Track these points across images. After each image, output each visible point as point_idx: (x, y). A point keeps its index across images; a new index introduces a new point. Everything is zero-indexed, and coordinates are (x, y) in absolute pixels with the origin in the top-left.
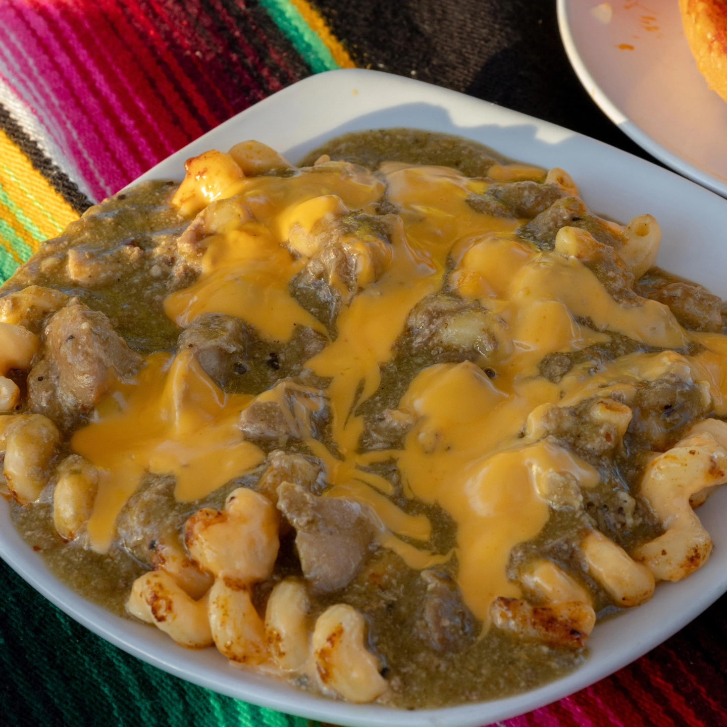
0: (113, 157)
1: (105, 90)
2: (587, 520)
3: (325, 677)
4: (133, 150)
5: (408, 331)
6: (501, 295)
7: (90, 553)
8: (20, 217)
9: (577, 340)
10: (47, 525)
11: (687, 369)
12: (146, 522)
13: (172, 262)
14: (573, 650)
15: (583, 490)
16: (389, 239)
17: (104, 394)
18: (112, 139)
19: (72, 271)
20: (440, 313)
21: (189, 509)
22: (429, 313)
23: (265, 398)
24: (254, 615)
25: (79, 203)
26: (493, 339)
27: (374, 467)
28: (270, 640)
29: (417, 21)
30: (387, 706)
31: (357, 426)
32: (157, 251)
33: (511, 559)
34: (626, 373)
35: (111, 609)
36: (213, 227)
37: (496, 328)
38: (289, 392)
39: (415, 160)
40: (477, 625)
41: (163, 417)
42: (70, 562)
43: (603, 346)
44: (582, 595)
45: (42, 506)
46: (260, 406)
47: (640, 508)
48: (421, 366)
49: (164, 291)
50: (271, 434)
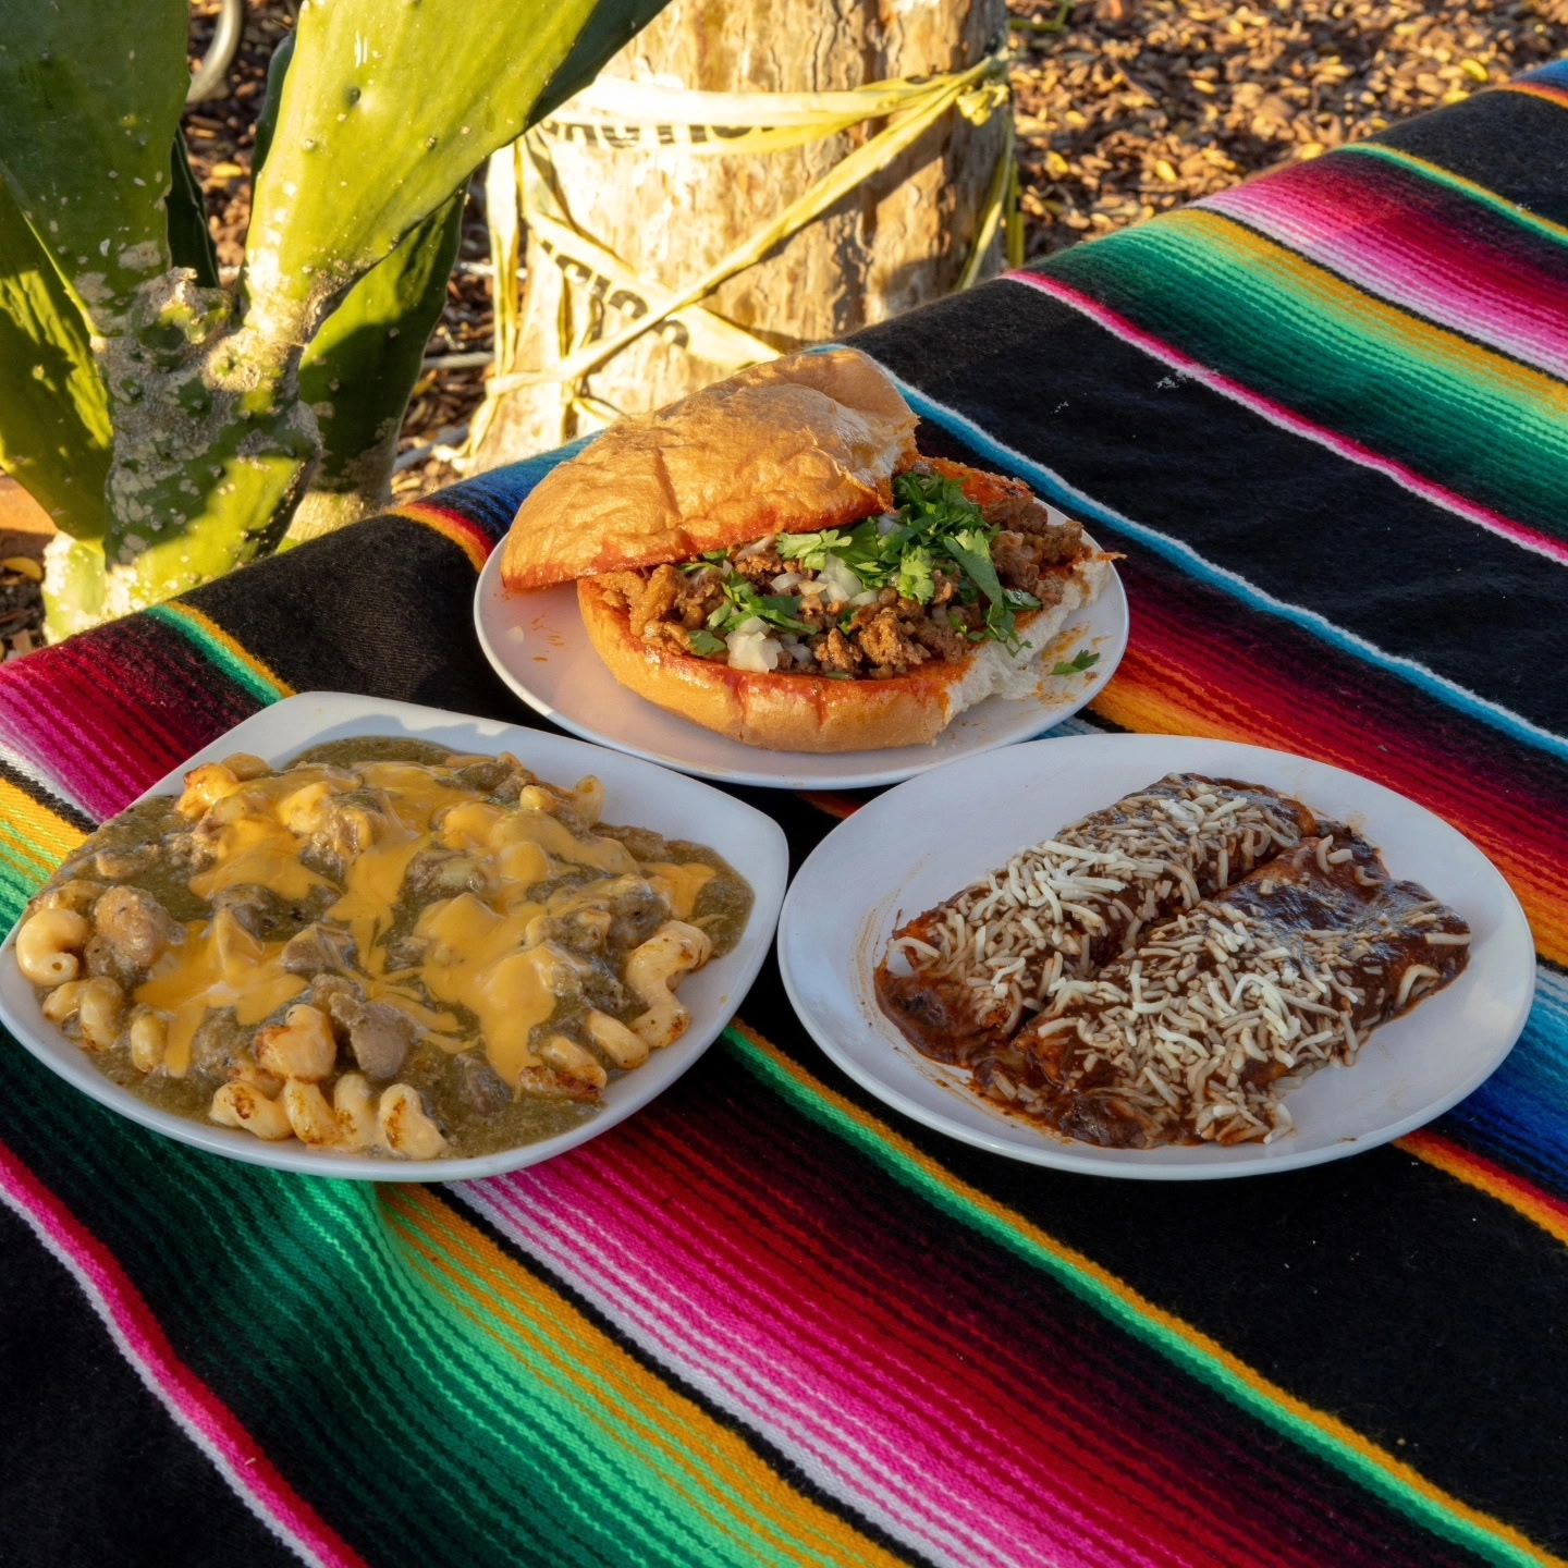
0: (103, 792)
1: (84, 739)
2: (588, 1002)
3: (394, 1142)
4: (120, 784)
5: (409, 880)
6: (482, 844)
7: (169, 1078)
8: (31, 845)
9: (552, 872)
10: (126, 1063)
11: (647, 886)
12: (218, 1044)
13: (189, 853)
14: (592, 1102)
15: (582, 978)
16: (380, 810)
17: (158, 952)
18: (99, 778)
19: (102, 868)
20: (435, 862)
21: (252, 1028)
22: (424, 863)
23: (300, 937)
24: (324, 1104)
25: (86, 826)
26: (482, 876)
27: (400, 982)
28: (342, 1121)
29: (351, 661)
30: (450, 1157)
31: (380, 954)
32: (174, 846)
33: (531, 1038)
34: (600, 892)
35: (197, 1119)
36: (222, 820)
37: (485, 868)
38: (320, 931)
39: (381, 758)
40: (510, 1090)
41: (211, 965)
42: (152, 1088)
43: (574, 875)
44: (592, 1060)
45: (118, 1050)
46: (297, 945)
47: (629, 992)
48: (426, 904)
49: (187, 876)
50: (310, 965)
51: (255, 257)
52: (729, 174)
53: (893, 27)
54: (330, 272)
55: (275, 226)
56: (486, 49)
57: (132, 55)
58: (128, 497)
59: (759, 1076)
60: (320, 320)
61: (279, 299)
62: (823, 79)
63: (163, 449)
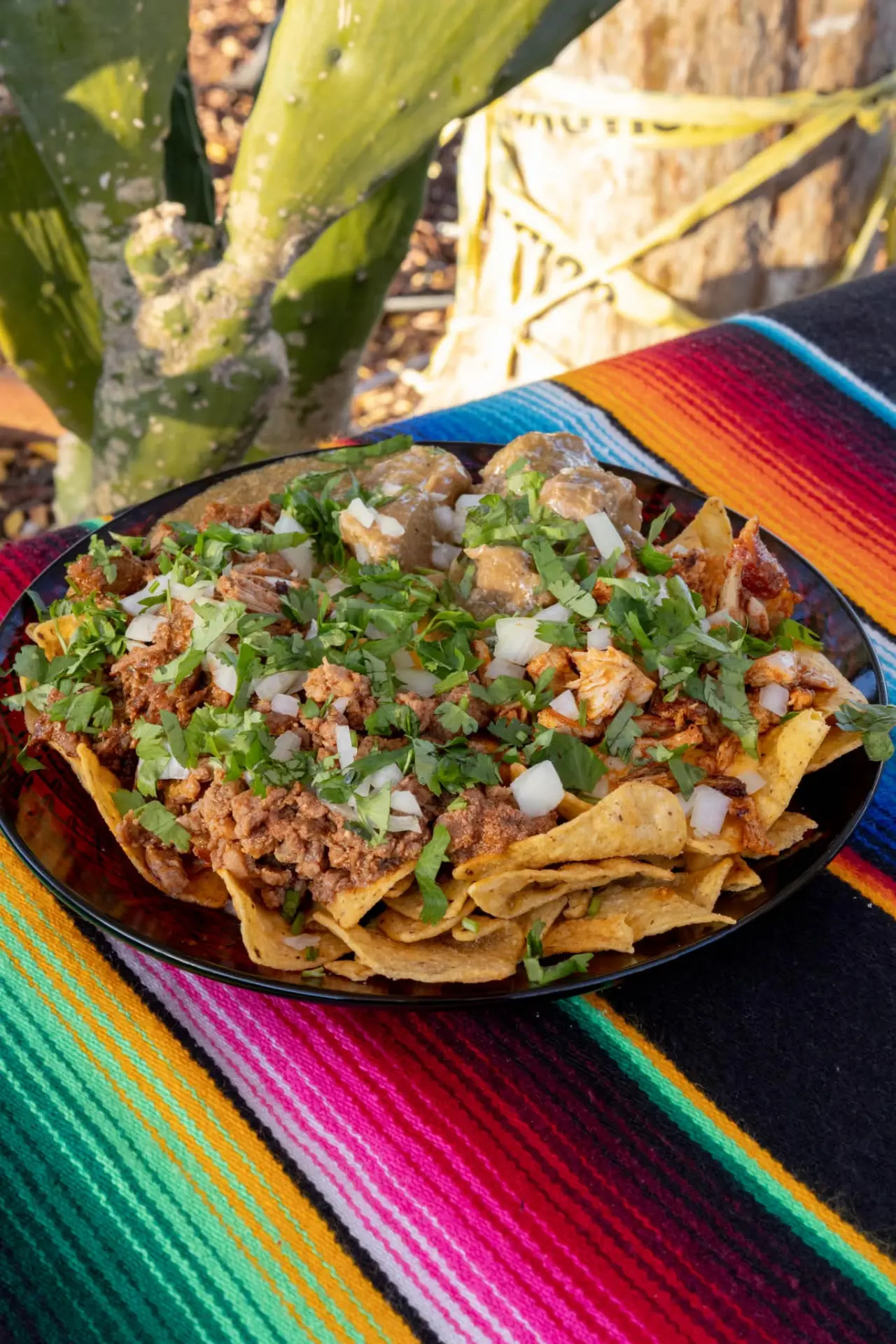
51: (239, 200)
52: (661, 163)
53: (808, 48)
54: (305, 217)
55: (257, 172)
56: (458, 21)
57: (139, 7)
58: (114, 405)
59: (624, 1066)
60: (293, 260)
61: (257, 237)
62: (747, 85)
63: (147, 365)
